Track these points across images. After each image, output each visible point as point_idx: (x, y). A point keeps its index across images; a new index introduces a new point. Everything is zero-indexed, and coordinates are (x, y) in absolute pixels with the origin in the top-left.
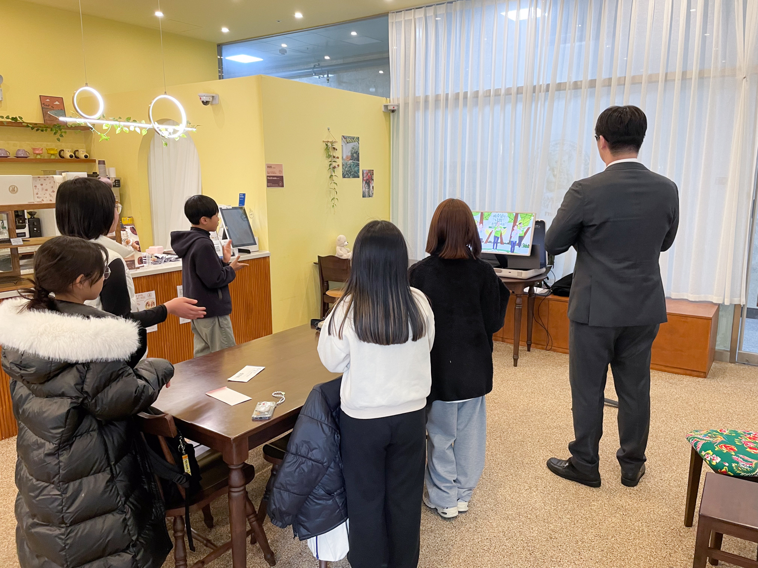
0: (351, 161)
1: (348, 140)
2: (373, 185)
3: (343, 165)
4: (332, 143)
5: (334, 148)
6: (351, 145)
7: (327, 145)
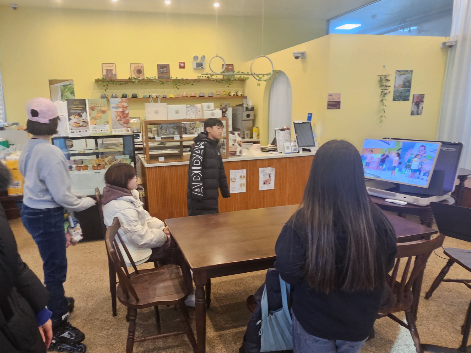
0: (403, 88)
1: (402, 73)
2: (423, 106)
3: (394, 92)
4: (385, 76)
5: (387, 80)
6: (404, 76)
7: (381, 78)
